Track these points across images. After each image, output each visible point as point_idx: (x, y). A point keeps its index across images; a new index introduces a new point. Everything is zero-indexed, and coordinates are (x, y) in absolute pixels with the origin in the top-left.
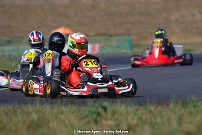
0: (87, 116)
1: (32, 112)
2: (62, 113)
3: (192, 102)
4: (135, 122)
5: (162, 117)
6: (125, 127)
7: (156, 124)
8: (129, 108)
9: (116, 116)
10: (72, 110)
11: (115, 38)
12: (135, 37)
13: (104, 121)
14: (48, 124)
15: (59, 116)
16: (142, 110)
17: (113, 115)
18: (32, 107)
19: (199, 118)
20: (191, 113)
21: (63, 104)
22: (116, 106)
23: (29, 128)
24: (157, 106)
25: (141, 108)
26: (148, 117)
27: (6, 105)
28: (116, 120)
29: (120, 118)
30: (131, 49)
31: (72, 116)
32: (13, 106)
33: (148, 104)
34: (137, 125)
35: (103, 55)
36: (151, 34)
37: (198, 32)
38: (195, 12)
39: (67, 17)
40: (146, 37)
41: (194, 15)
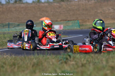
0: (61, 60)
1: (34, 58)
2: (48, 58)
4: (85, 62)
5: (98, 59)
6: (80, 65)
7: (95, 63)
8: (81, 55)
9: (75, 59)
10: (53, 57)
11: (71, 22)
12: (81, 21)
13: (69, 62)
15: (47, 60)
16: (87, 56)
18: (33, 56)
20: (112, 57)
21: (49, 54)
22: (75, 54)
23: (33, 66)
24: (95, 54)
26: (91, 59)
27: (20, 55)
28: (75, 61)
29: (77, 60)
30: (79, 27)
31: (53, 60)
32: (24, 56)
33: (90, 53)
34: (86, 64)
35: (66, 30)
36: (88, 19)
37: (111, 18)
38: (110, 8)
39: (47, 12)
40: (86, 21)
41: (109, 10)
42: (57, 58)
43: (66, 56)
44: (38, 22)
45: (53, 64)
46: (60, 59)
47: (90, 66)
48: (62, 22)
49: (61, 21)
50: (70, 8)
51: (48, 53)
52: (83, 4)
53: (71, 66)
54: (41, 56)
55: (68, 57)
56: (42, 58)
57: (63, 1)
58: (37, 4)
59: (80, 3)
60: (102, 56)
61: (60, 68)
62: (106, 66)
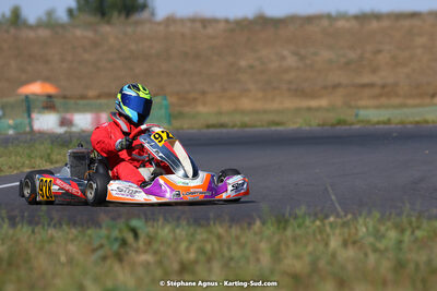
0: (102, 246)
2: (51, 239)
3: (296, 217)
4: (192, 255)
5: (243, 246)
6: (176, 266)
7: (231, 259)
8: (178, 231)
9: (155, 246)
10: (71, 236)
12: (174, 100)
13: (133, 254)
14: (27, 261)
15: (47, 247)
16: (201, 234)
17: (149, 244)
19: (310, 248)
20: (295, 239)
21: (52, 224)
22: (153, 227)
24: (230, 227)
25: (199, 230)
26: (217, 247)
28: (156, 253)
29: (162, 249)
30: (170, 123)
31: (72, 248)
33: (212, 223)
34: (196, 262)
36: (204, 93)
37: (289, 90)
38: (286, 53)
39: (47, 62)
40: (195, 100)
41: (283, 58)
42: (87, 238)
43: (120, 231)
44: (11, 100)
45: (71, 261)
46: (96, 244)
47: (210, 270)
48: (103, 101)
49: (99, 97)
50: (133, 47)
51: (52, 219)
52: (183, 35)
53: (141, 271)
54: (25, 229)
55: (130, 237)
56: (29, 237)
57: (109, 22)
58: (7, 31)
59: (172, 29)
60: (256, 234)
61: (96, 280)
62: (272, 272)
